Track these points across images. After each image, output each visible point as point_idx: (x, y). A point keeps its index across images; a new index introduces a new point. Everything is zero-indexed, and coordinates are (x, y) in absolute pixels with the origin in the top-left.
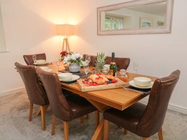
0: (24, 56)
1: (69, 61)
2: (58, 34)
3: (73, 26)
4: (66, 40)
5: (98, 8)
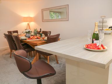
0: (8, 32)
1: (25, 32)
2: (24, 22)
3: (31, 18)
4: (29, 24)
5: (42, 9)
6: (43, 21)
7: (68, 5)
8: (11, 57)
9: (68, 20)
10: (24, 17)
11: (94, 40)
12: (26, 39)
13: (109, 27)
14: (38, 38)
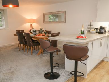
4: (32, 25)
5: (44, 13)
6: (44, 23)
7: (65, 11)
8: (20, 51)
9: (65, 23)
10: (28, 19)
11: (82, 34)
12: (34, 36)
13: (95, 29)
14: (43, 35)
